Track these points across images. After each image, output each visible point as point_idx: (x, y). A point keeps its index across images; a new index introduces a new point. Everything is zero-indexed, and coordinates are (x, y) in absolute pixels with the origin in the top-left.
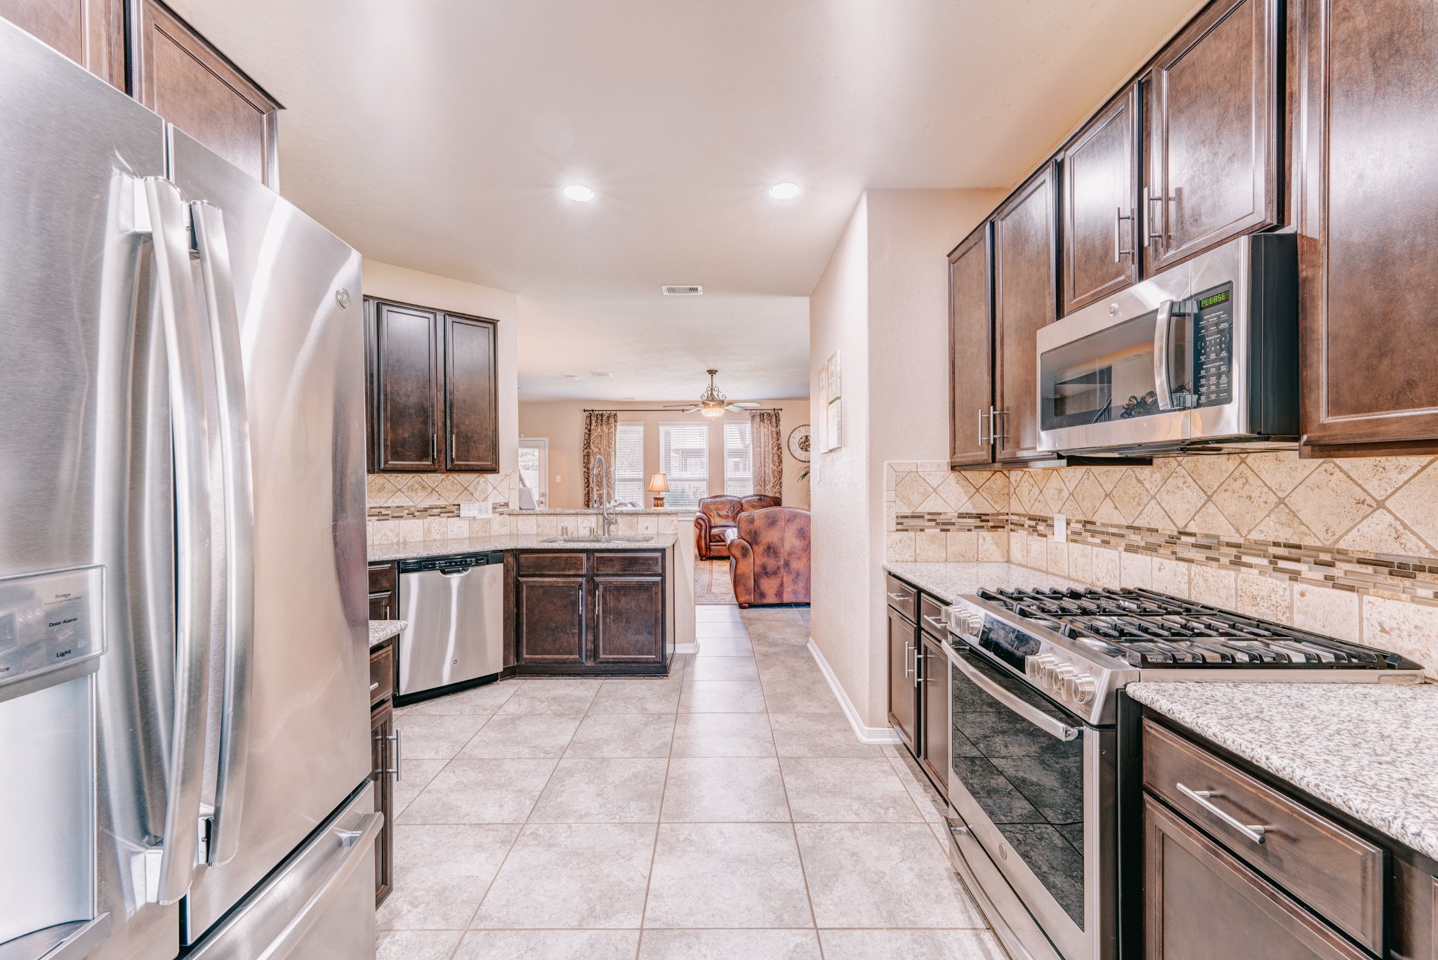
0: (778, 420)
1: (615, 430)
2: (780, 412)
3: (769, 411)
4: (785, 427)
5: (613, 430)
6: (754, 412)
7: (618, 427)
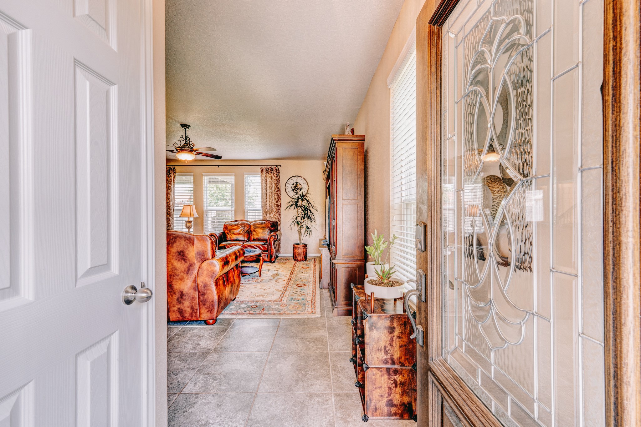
0: (278, 173)
1: (174, 178)
2: (279, 167)
3: (273, 167)
4: (283, 178)
5: (172, 178)
6: (263, 167)
7: (177, 177)
